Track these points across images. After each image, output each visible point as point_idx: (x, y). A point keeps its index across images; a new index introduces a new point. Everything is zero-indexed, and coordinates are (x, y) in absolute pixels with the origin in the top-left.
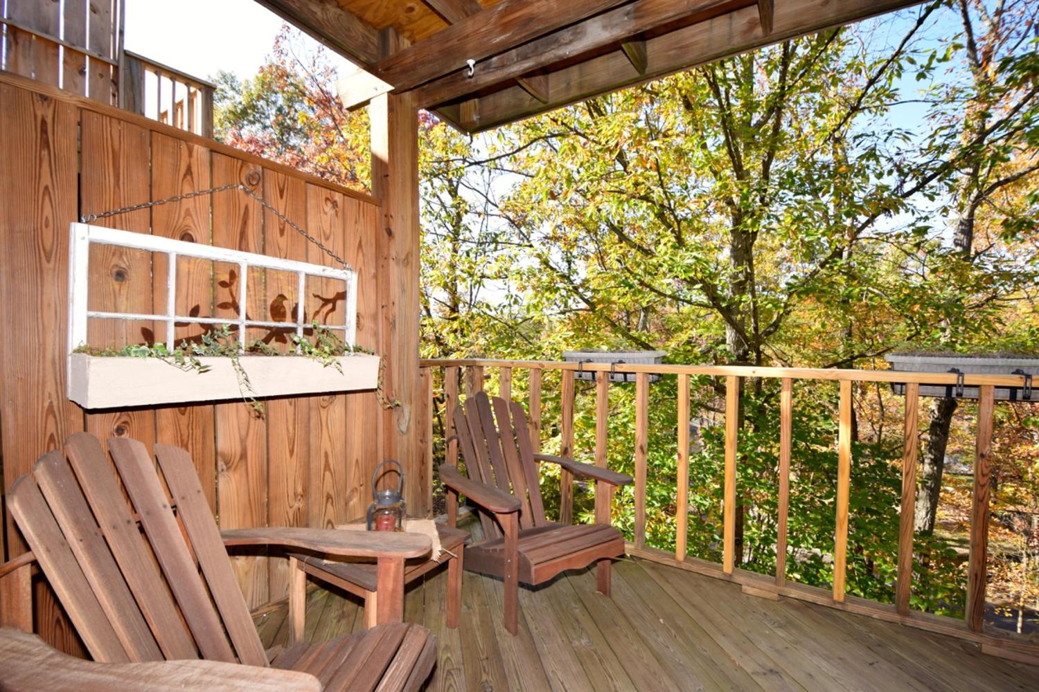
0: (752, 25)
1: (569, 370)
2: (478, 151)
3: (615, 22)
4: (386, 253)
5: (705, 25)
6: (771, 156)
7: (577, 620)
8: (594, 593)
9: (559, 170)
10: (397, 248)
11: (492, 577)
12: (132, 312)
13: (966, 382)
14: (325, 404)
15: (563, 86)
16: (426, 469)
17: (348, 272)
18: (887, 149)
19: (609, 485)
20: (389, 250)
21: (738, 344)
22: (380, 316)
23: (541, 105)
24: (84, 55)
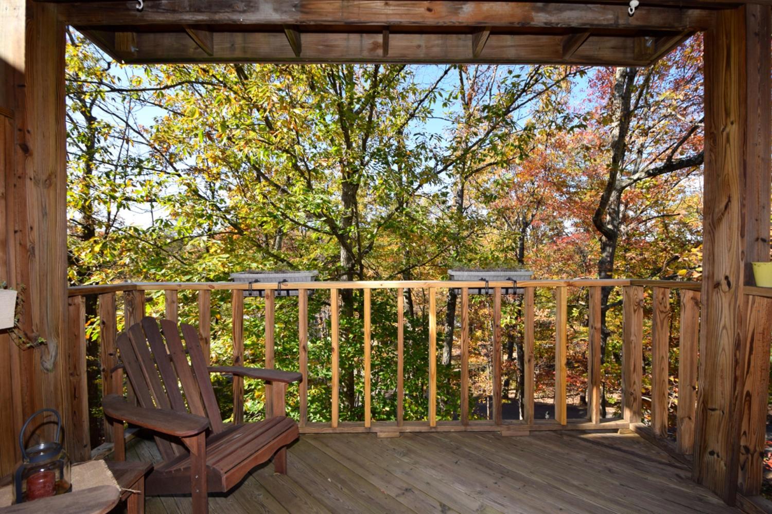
0: (376, 46)
1: (239, 290)
2: (119, 79)
3: (284, 9)
4: (20, 171)
5: (344, 36)
6: (367, 137)
7: (263, 506)
8: (272, 476)
9: (215, 115)
10: (34, 167)
11: (172, 496)
13: (490, 286)
15: (228, 45)
16: (80, 402)
18: (431, 144)
19: (283, 384)
20: (24, 169)
21: (348, 259)
22: (11, 242)
23: (206, 56)
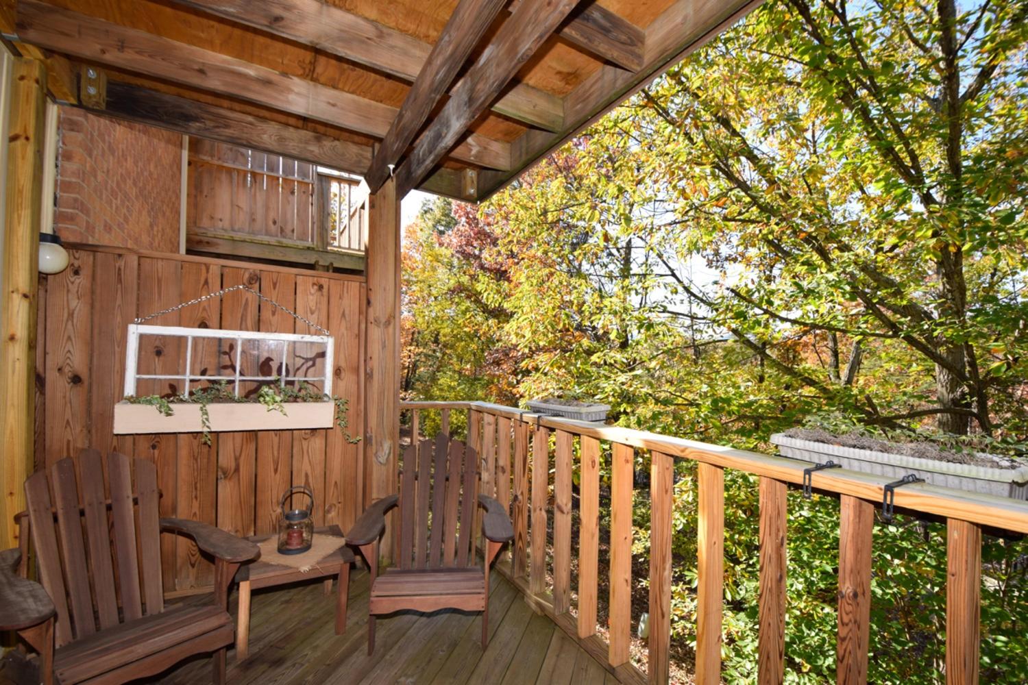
10: (377, 313)
12: (165, 374)
14: (307, 436)
17: (325, 337)
20: (367, 316)
24: (294, 181)
